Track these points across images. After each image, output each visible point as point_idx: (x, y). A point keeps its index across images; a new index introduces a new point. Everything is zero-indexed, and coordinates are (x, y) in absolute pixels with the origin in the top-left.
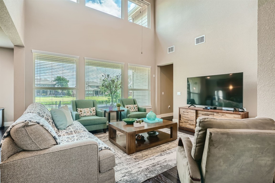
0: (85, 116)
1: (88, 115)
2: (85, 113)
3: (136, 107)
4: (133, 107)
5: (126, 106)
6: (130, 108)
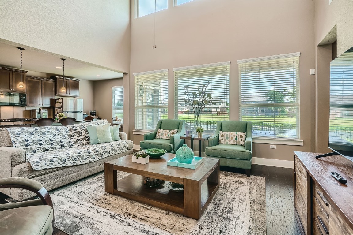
0: (161, 139)
1: (164, 138)
2: (162, 135)
3: (241, 136)
4: (234, 136)
5: (221, 133)
6: (227, 138)
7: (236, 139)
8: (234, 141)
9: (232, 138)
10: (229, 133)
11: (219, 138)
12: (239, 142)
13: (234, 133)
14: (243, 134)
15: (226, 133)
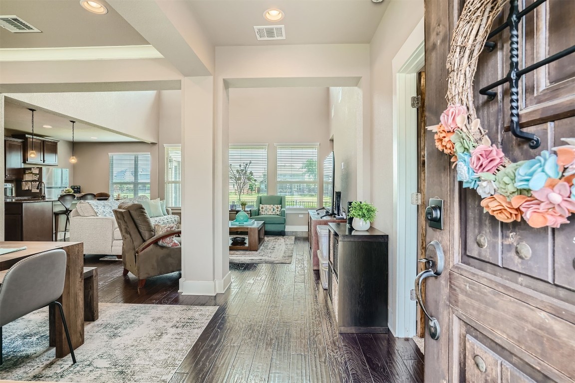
3: (277, 208)
4: (272, 207)
5: (261, 206)
6: (266, 210)
7: (274, 210)
8: (272, 212)
9: (270, 210)
10: (268, 206)
11: (259, 210)
12: (276, 212)
13: (272, 205)
14: (279, 206)
15: (265, 205)
